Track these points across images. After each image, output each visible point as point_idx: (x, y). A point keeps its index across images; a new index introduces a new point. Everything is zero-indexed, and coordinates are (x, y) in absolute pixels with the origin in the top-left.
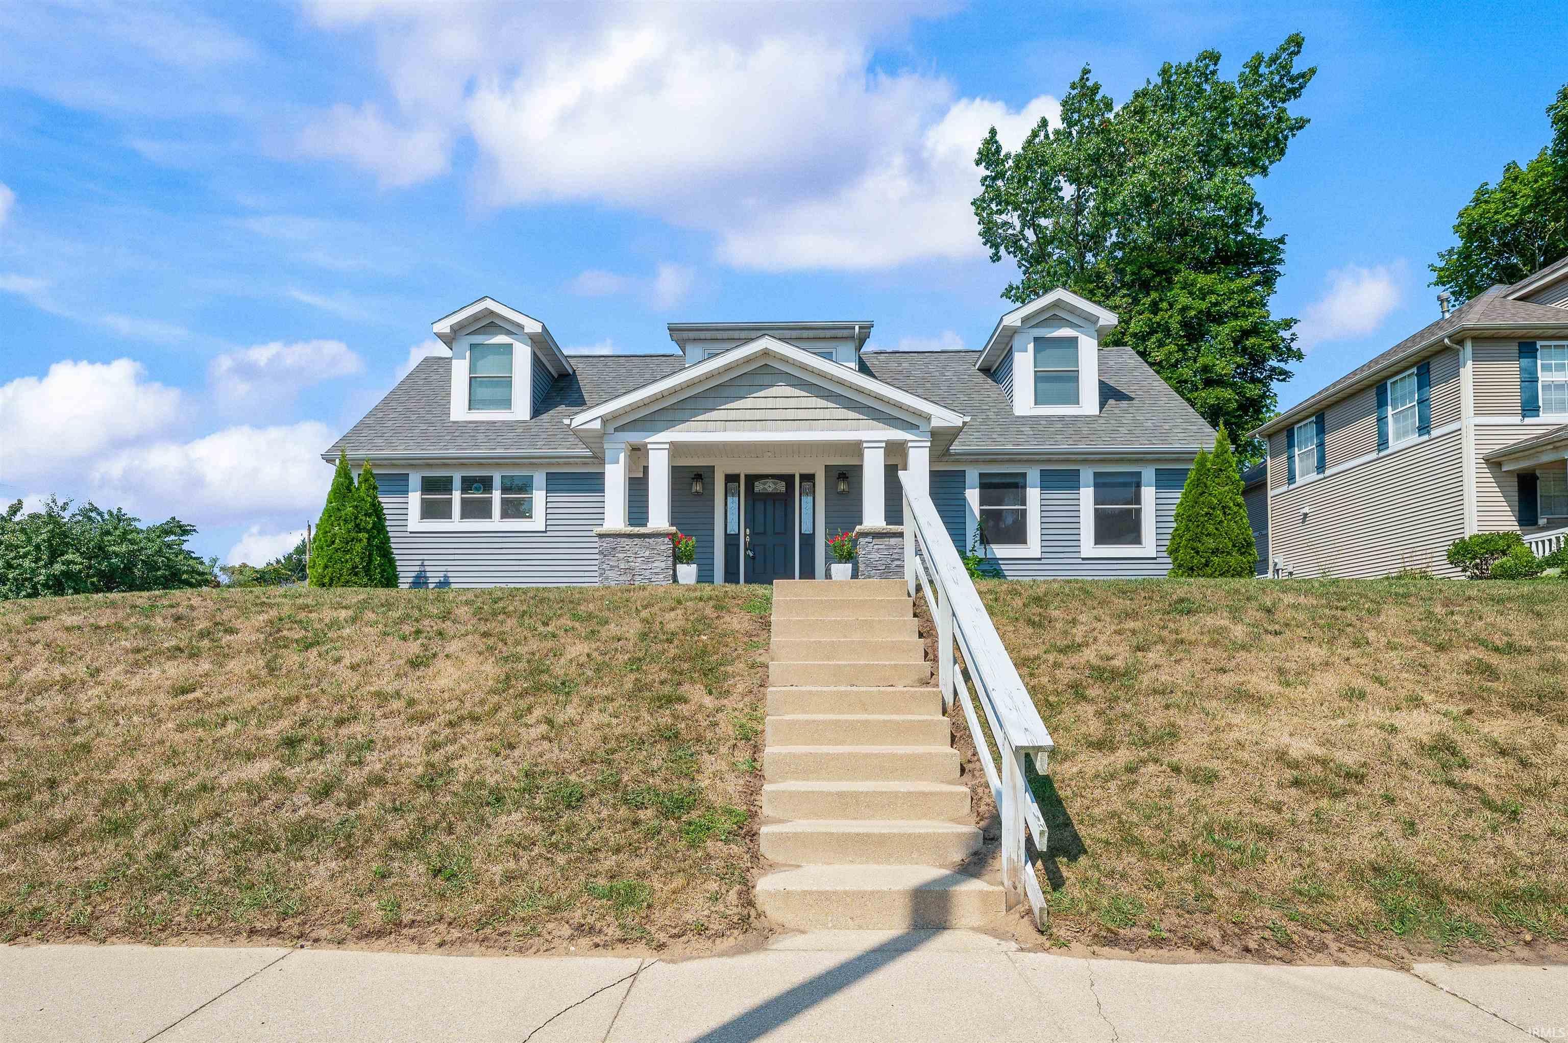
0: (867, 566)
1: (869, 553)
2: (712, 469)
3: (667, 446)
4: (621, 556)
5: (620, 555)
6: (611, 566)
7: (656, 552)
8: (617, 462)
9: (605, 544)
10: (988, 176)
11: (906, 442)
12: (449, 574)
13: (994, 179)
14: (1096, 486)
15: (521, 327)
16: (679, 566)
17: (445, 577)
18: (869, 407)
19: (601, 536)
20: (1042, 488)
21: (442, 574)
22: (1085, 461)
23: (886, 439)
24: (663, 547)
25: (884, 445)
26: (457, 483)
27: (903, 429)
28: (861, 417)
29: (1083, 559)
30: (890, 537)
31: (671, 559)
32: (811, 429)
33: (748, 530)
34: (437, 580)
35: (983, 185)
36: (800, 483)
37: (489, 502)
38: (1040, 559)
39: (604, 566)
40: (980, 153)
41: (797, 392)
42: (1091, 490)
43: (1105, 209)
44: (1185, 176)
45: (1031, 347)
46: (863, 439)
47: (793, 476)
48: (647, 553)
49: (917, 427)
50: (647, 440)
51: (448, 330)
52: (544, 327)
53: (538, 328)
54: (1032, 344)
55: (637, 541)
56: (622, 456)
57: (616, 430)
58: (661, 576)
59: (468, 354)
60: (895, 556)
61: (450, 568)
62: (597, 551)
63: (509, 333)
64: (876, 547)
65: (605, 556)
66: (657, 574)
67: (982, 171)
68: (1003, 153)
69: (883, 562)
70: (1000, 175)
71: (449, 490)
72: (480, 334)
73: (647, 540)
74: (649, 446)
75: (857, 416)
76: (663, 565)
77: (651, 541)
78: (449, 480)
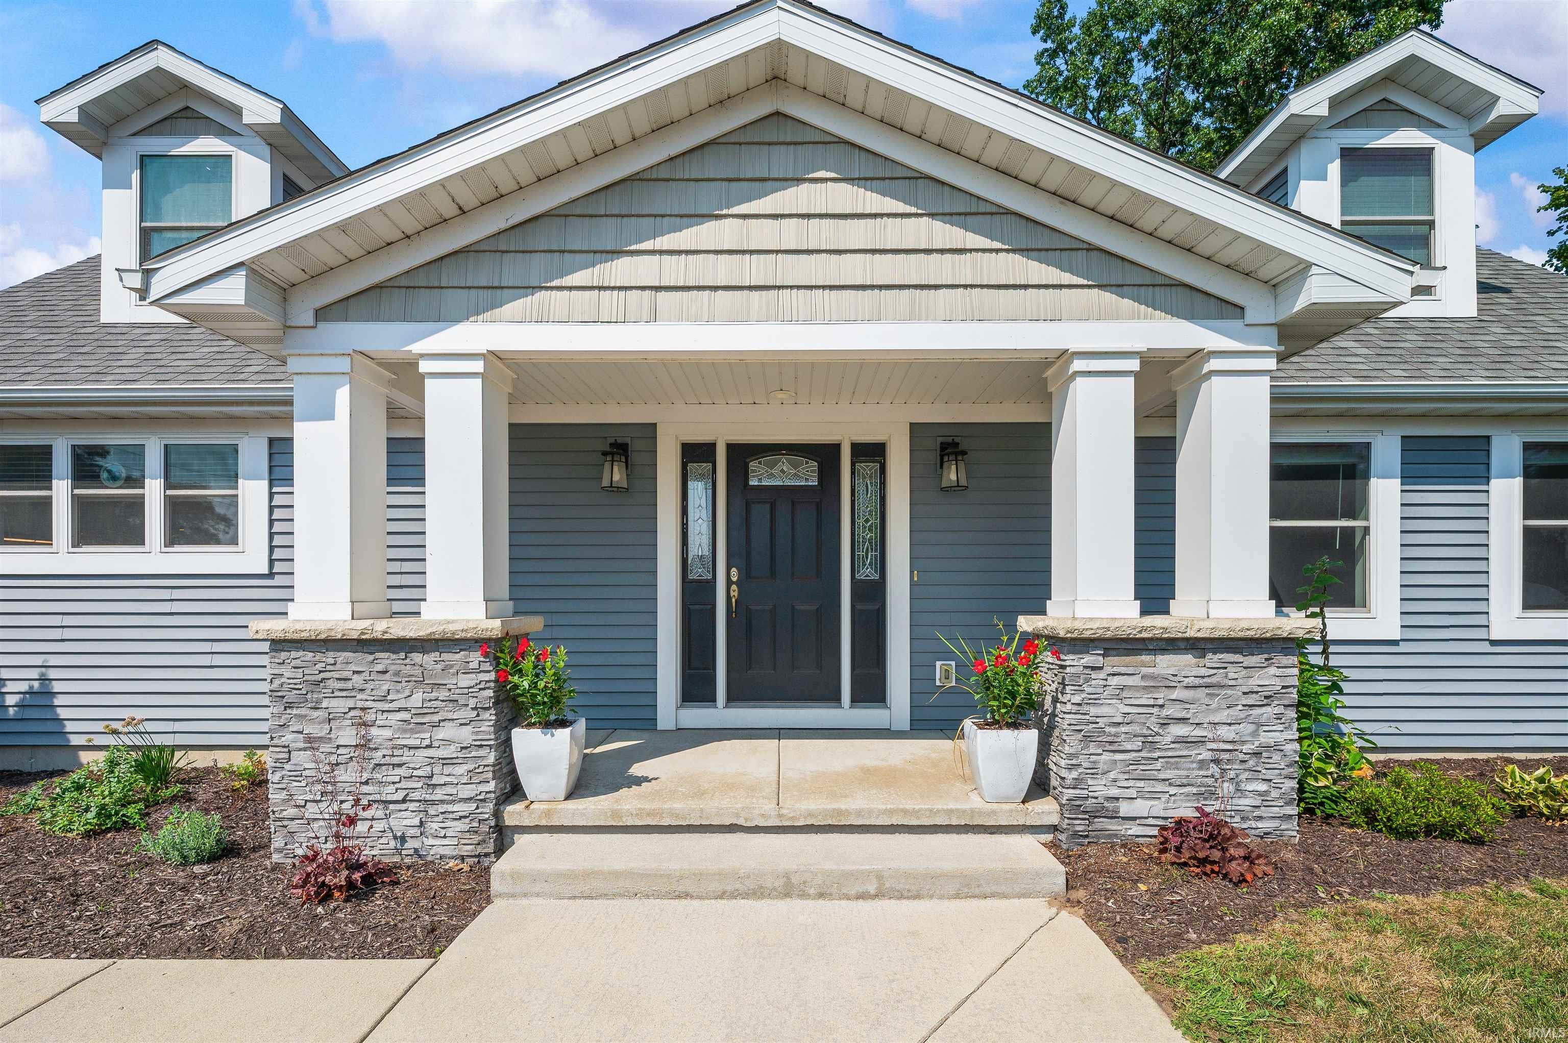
0: (1087, 739)
1: (1094, 701)
2: (649, 431)
3: (478, 366)
4: (339, 705)
5: (334, 703)
6: (310, 739)
7: (443, 694)
8: (328, 415)
9: (287, 672)
10: (1046, 50)
11: (1198, 355)
12: (52, 674)
13: (1054, 54)
14: (1529, 473)
15: (236, 111)
16: (518, 734)
17: (43, 679)
18: (1092, 248)
19: (279, 644)
20: (1406, 478)
21: (34, 674)
22: (1505, 419)
23: (1141, 346)
24: (465, 681)
25: (1134, 365)
26: (62, 461)
27: (1190, 316)
28: (1067, 278)
29: (1494, 643)
30: (1155, 651)
31: (490, 716)
32: (913, 316)
33: (734, 571)
34: (24, 687)
35: (1038, 63)
36: (853, 464)
37: (137, 506)
38: (1395, 643)
39: (288, 738)
40: (1039, 17)
41: (874, 201)
42: (1517, 483)
43: (1218, 75)
44: (1337, 20)
45: (1334, 169)
46: (1073, 347)
47: (835, 448)
48: (417, 700)
49: (1239, 310)
50: (417, 348)
51: (73, 117)
52: (286, 111)
53: (271, 114)
54: (1338, 162)
55: (385, 659)
56: (343, 395)
57: (322, 314)
58: (461, 770)
59: (135, 177)
60: (1172, 711)
61: (53, 660)
62: (265, 687)
63: (223, 131)
64: (1114, 681)
65: (289, 706)
66: (446, 762)
67: (1037, 45)
68: (1067, 17)
69: (1135, 728)
70: (1061, 48)
71: (44, 477)
72: (161, 134)
73: (417, 657)
74: (425, 366)
75: (1053, 275)
76: (466, 735)
77: (429, 659)
78: (46, 453)
